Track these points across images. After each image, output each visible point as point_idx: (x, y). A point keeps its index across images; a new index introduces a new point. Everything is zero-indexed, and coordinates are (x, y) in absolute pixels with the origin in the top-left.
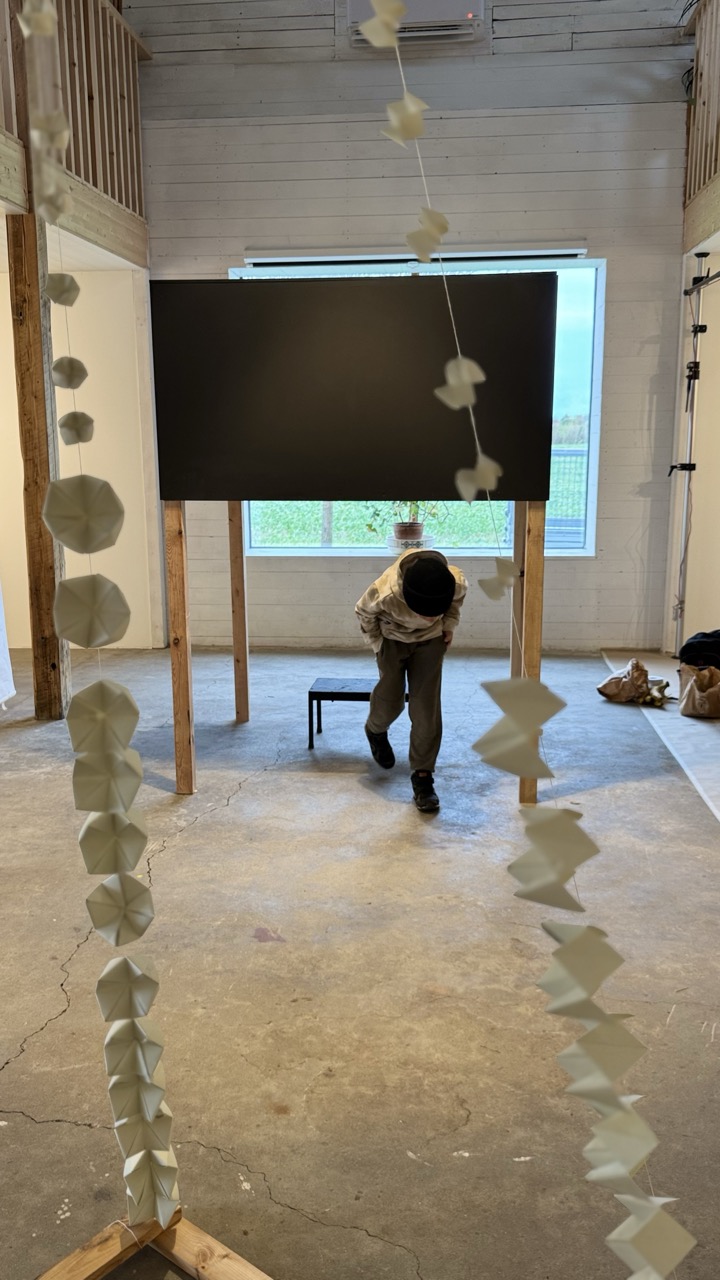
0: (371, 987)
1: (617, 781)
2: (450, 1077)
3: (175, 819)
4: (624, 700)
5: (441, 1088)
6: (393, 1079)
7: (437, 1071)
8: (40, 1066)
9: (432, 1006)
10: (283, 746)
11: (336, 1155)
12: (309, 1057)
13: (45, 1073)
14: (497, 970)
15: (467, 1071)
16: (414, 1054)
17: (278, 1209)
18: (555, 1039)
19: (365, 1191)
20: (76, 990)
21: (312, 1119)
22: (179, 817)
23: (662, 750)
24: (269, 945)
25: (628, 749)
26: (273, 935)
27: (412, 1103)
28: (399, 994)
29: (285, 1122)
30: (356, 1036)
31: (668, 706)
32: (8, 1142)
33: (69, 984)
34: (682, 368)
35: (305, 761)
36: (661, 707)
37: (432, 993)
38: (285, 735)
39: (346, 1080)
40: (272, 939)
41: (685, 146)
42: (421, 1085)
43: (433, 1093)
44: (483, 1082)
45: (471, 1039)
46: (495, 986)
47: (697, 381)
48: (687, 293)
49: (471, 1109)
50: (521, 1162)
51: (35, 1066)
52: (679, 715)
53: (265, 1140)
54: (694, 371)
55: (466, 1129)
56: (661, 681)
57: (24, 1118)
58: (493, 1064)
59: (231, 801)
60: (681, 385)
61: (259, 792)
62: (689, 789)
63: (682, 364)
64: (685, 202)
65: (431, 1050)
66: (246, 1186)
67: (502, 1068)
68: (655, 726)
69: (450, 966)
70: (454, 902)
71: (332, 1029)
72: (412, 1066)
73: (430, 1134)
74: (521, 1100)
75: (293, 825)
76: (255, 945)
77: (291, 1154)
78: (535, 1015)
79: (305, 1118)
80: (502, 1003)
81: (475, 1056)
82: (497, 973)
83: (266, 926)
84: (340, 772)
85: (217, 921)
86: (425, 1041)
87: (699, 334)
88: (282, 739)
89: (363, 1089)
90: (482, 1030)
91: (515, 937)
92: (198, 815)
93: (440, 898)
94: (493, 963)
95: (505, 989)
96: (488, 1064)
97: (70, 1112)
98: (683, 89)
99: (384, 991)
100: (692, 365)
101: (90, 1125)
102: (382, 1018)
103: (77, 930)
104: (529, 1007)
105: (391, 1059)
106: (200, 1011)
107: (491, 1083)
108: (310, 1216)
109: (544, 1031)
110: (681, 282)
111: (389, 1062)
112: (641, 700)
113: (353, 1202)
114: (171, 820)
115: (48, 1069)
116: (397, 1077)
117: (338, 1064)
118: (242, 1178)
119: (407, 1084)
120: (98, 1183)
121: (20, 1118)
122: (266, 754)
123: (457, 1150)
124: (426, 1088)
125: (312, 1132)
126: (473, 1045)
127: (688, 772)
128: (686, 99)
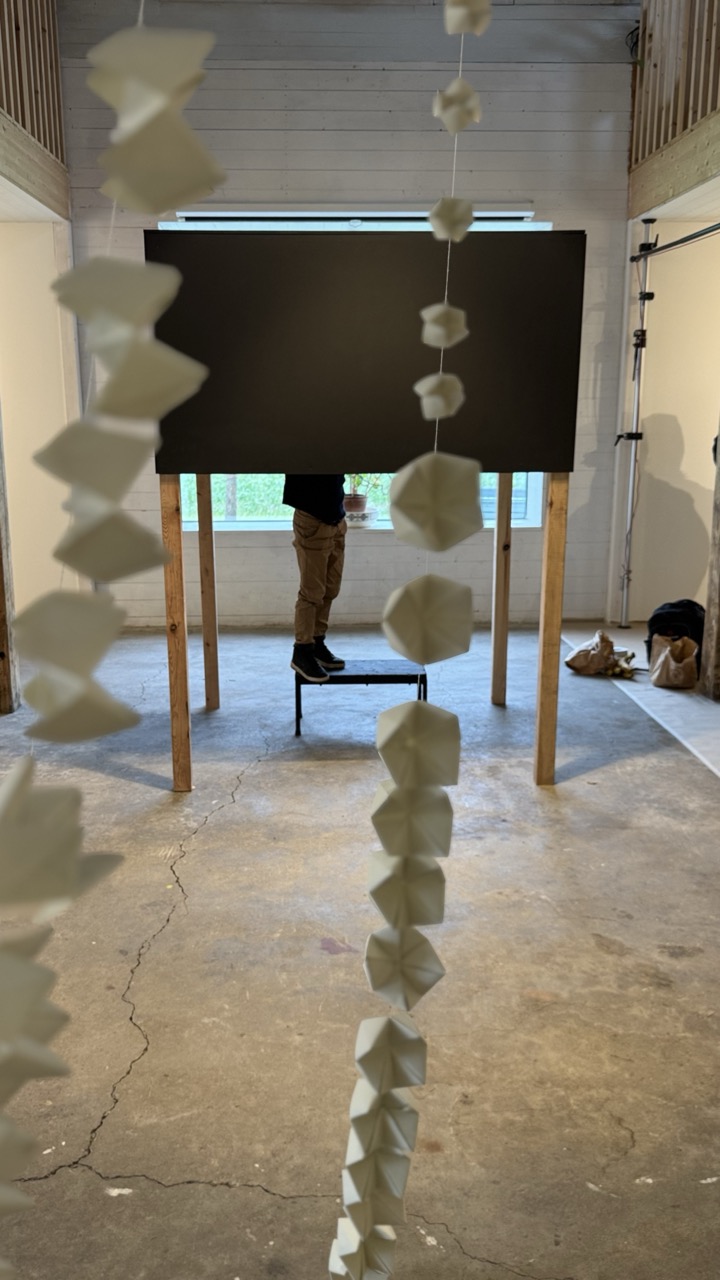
0: (470, 998)
1: (623, 758)
2: (593, 1093)
3: (182, 819)
4: (592, 672)
5: (590, 1107)
6: (536, 1100)
7: (578, 1087)
8: (144, 1118)
9: (542, 1015)
10: (266, 734)
11: (514, 1195)
12: (437, 1082)
13: (152, 1127)
14: (593, 970)
15: (609, 1086)
16: (546, 1070)
17: (476, 1265)
18: (682, 1042)
19: (562, 1235)
20: (151, 1023)
21: (470, 1154)
22: (187, 817)
23: (652, 723)
24: (343, 956)
25: (618, 723)
26: (342, 945)
27: (567, 1126)
28: (503, 1003)
29: (443, 1161)
30: (477, 1055)
31: (637, 677)
32: (143, 1214)
33: (139, 1017)
34: (628, 335)
35: (298, 750)
36: (630, 679)
37: (537, 1000)
38: (264, 721)
39: (487, 1106)
40: (343, 950)
41: (630, 110)
42: (569, 1105)
43: (584, 1114)
44: (631, 1096)
45: (598, 1048)
46: (598, 988)
47: (644, 350)
48: (634, 259)
49: (633, 1129)
50: (709, 1184)
51: (136, 1118)
52: (651, 686)
53: (430, 1184)
54: (641, 339)
55: (636, 1151)
56: (626, 653)
57: (151, 1183)
58: (632, 1075)
59: (237, 797)
60: (627, 352)
61: (262, 785)
62: (695, 762)
63: (628, 331)
64: (630, 167)
65: (563, 1065)
66: (431, 1241)
67: (643, 1079)
68: (634, 698)
69: (543, 969)
70: (516, 898)
71: (449, 1049)
72: (549, 1085)
73: (603, 1161)
74: (678, 1113)
75: (314, 820)
76: (327, 958)
77: (465, 1198)
78: (652, 1017)
79: (462, 1156)
80: (614, 1006)
81: (609, 1068)
82: (594, 974)
83: (330, 936)
84: (339, 759)
85: (275, 932)
86: (552, 1056)
87: (647, 302)
88: (264, 727)
89: (509, 1115)
90: (605, 1037)
91: (595, 932)
92: (207, 814)
93: (500, 893)
94: (586, 963)
95: (609, 990)
96: (627, 1076)
97: (199, 1170)
98: (628, 50)
99: (486, 1002)
100: (639, 333)
101: (227, 1184)
102: (496, 1032)
103: (123, 952)
104: (642, 1008)
105: (525, 1078)
106: (298, 1039)
107: (640, 1097)
108: (516, 1270)
109: (668, 1034)
110: (626, 248)
111: (524, 1082)
112: (610, 672)
113: (554, 1248)
114: (179, 821)
115: (154, 1120)
116: (539, 1098)
117: (471, 1089)
118: (423, 1232)
119: (553, 1105)
120: (264, 1254)
121: (144, 1183)
122: (253, 743)
123: (639, 1177)
124: (575, 1107)
125: (479, 1172)
126: (603, 1055)
127: (686, 743)
128: (632, 61)
